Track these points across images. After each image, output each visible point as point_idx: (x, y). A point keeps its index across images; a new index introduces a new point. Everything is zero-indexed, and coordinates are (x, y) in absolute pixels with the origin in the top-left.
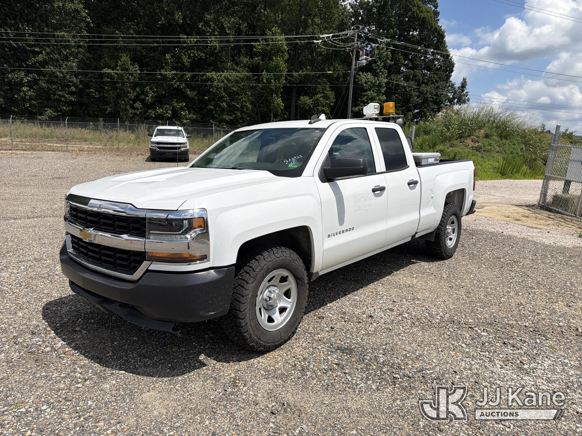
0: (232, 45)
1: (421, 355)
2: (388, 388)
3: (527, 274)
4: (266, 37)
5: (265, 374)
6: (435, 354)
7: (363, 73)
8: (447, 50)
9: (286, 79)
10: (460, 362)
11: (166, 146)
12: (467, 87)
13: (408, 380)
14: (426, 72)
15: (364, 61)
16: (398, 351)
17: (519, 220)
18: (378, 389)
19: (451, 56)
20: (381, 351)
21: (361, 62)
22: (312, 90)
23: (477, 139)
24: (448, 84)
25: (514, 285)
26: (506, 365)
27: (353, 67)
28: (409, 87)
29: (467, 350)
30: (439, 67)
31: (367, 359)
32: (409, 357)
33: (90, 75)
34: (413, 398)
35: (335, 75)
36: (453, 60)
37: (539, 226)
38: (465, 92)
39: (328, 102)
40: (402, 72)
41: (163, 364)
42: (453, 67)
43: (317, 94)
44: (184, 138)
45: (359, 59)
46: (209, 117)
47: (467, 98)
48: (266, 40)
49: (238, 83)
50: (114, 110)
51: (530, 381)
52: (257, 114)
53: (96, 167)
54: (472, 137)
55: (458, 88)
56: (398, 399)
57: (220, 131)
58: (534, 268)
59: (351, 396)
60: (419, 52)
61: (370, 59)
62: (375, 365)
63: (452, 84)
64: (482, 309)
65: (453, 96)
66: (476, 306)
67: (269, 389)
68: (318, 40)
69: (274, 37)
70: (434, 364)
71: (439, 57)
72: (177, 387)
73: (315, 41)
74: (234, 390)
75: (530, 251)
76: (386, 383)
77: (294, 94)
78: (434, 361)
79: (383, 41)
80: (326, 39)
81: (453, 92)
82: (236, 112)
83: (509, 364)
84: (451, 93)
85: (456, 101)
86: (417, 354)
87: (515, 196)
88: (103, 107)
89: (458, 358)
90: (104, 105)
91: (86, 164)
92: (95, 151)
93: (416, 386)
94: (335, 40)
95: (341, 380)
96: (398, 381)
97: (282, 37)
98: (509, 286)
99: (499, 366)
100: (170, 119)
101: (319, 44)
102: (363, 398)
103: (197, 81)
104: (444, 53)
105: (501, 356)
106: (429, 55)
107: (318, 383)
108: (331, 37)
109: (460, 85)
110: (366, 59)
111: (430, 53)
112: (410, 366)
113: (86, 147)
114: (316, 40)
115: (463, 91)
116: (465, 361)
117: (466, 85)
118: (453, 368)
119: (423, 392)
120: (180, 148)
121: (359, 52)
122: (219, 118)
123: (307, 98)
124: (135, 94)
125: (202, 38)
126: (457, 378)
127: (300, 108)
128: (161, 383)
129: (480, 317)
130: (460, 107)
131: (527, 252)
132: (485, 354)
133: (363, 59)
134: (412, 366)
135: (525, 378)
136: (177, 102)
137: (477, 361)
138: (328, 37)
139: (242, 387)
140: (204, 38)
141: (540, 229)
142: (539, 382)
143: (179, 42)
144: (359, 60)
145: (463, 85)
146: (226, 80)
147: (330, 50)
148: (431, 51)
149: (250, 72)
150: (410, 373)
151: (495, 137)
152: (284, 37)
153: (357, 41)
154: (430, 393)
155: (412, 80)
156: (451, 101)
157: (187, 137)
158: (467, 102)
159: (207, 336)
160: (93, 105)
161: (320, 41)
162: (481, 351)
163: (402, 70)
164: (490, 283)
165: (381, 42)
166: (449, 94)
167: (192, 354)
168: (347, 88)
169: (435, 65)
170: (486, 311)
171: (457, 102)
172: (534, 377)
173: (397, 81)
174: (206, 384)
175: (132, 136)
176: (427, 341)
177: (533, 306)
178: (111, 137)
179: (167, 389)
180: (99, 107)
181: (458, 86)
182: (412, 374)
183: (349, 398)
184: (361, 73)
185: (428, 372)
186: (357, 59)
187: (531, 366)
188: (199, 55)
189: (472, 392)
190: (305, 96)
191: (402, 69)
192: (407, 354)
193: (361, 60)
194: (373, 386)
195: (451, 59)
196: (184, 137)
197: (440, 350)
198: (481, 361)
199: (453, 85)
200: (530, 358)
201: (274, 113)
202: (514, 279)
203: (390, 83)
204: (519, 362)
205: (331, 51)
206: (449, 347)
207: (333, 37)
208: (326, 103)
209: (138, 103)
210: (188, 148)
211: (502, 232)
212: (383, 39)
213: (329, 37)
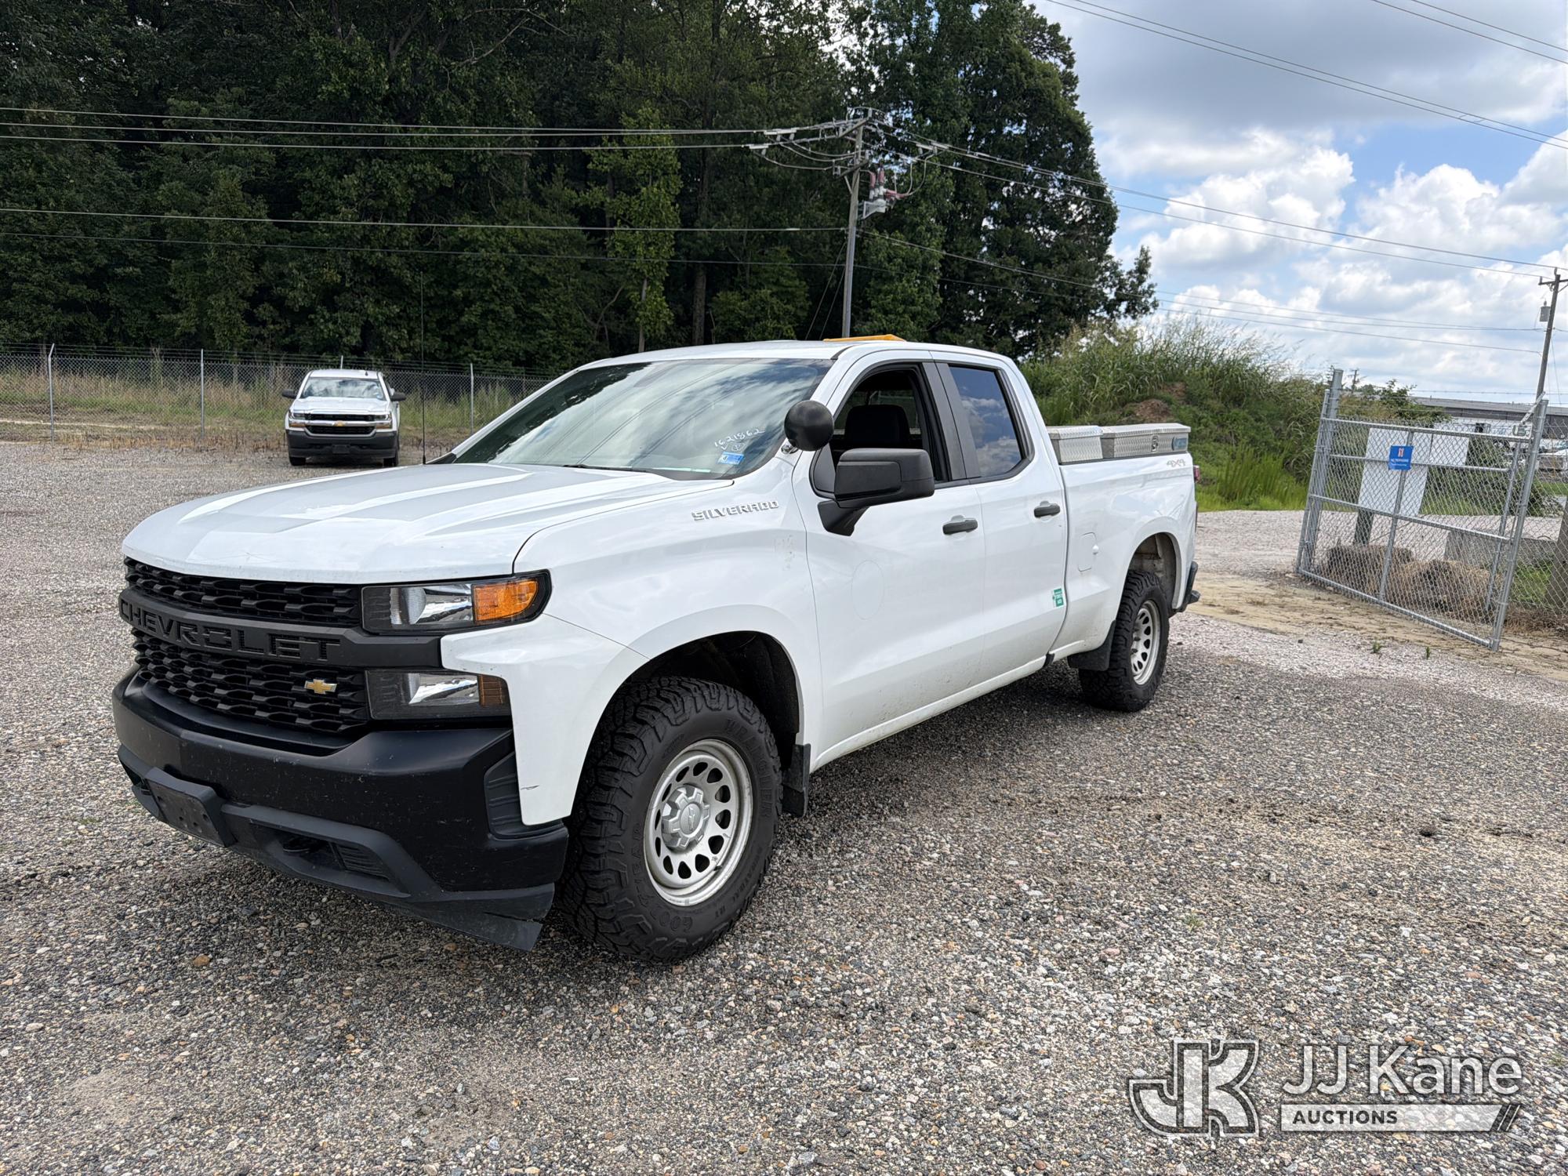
0: (529, 150)
1: (856, 950)
2: (745, 1036)
3: (1197, 746)
4: (624, 132)
5: (430, 1015)
6: (893, 947)
7: (881, 232)
8: (1097, 175)
9: (677, 247)
10: (949, 964)
11: (333, 423)
12: (1150, 270)
13: (803, 1015)
14: (1047, 231)
15: (881, 201)
16: (801, 941)
17: (1237, 612)
18: (719, 1040)
19: (1108, 190)
20: (757, 945)
21: (874, 203)
22: (748, 275)
23: (1166, 405)
24: (1103, 264)
25: (1156, 773)
26: (1063, 969)
27: (853, 217)
28: (1002, 271)
29: (979, 934)
30: (1080, 217)
31: (711, 966)
32: (824, 956)
33: (126, 228)
34: (801, 1058)
35: (809, 237)
36: (1113, 201)
37: (1282, 628)
38: (1145, 285)
39: (789, 307)
40: (986, 231)
41: (156, 1001)
42: (1115, 219)
43: (760, 286)
44: (384, 403)
45: (868, 194)
46: (466, 344)
47: (1151, 300)
48: (620, 140)
49: (547, 253)
50: (197, 327)
51: (1109, 1004)
52: (600, 338)
53: (130, 484)
54: (1154, 401)
55: (1130, 273)
56: (762, 1063)
57: (493, 382)
58: (1223, 731)
59: (644, 1060)
60: (1028, 178)
61: (898, 197)
62: (728, 980)
63: (1113, 264)
64: (1053, 834)
65: (1116, 294)
66: (1042, 825)
67: (431, 1053)
68: (761, 143)
69: (642, 132)
70: (881, 972)
71: (1078, 193)
72: (177, 1059)
73: (752, 147)
74: (332, 1060)
75: (1227, 689)
76: (743, 1024)
77: (701, 285)
78: (886, 963)
79: (930, 148)
80: (782, 140)
81: (1115, 285)
82: (542, 332)
83: (1070, 964)
84: (1111, 287)
85: (1123, 307)
86: (848, 948)
87: (1245, 553)
88: (166, 317)
89: (950, 956)
90: (169, 313)
91: (101, 476)
92: (136, 440)
93: (817, 1029)
94: (804, 144)
95: (629, 1022)
96: (776, 1017)
97: (662, 132)
98: (1144, 774)
99: (1042, 970)
100: (355, 350)
101: (764, 152)
102: (674, 1065)
103: (434, 246)
104: (1092, 183)
105: (1058, 946)
106: (1055, 187)
107: (567, 1032)
108: (792, 137)
109: (1134, 267)
110: (885, 197)
111: (1056, 183)
112: (818, 979)
113: (108, 427)
114: (756, 142)
115: (1141, 281)
116: (964, 962)
117: (1148, 266)
118: (928, 979)
119: (831, 1041)
120: (373, 428)
121: (869, 178)
122: (494, 349)
123: (733, 296)
124: (256, 282)
125: (446, 131)
126: (929, 1004)
127: (717, 323)
128: (137, 1049)
129: (1040, 851)
130: (1133, 322)
131: (1219, 691)
132: (1021, 942)
133: (879, 197)
134: (824, 979)
135: (1098, 997)
136: (377, 302)
137: (994, 962)
138: (783, 135)
139: (358, 1051)
140: (451, 131)
141: (1282, 633)
142: (1128, 1007)
143: (381, 141)
144: (867, 199)
145: (1142, 268)
146: (513, 244)
147: (793, 170)
148: (1060, 177)
149: (581, 224)
150: (812, 995)
151: (1210, 402)
152: (669, 132)
153: (865, 147)
154: (848, 1044)
155: (1010, 253)
156: (1111, 307)
157: (393, 400)
158: (1152, 310)
159: (303, 925)
160: (136, 311)
161: (766, 146)
162: (1013, 937)
163: (986, 227)
164: (1097, 768)
165: (925, 150)
166: (1106, 291)
167: (246, 971)
168: (840, 273)
169: (1070, 214)
170: (1062, 837)
171: (1128, 311)
172: (1121, 995)
173: (969, 255)
174: (261, 1046)
175: (246, 398)
176: (885, 914)
177: (1183, 823)
178: (185, 402)
179: (149, 1064)
180: (153, 316)
181: (1128, 270)
182: (817, 998)
183: (634, 1066)
184: (876, 234)
185: (859, 992)
186: (864, 196)
187: (1122, 969)
188: (437, 177)
189: (954, 1038)
190: (731, 290)
191: (985, 223)
192: (821, 948)
193: (875, 199)
194: (709, 1033)
195: (1108, 199)
196: (384, 399)
197: (910, 936)
198: (1005, 961)
199: (1115, 266)
200: (1126, 950)
201: (645, 336)
202: (1162, 757)
203: (953, 259)
204: (1096, 959)
205: (796, 172)
206: (935, 929)
207: (798, 135)
208: (787, 312)
209: (266, 305)
210: (395, 428)
211: (1180, 644)
212: (929, 144)
213: (787, 136)
